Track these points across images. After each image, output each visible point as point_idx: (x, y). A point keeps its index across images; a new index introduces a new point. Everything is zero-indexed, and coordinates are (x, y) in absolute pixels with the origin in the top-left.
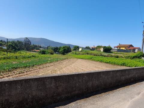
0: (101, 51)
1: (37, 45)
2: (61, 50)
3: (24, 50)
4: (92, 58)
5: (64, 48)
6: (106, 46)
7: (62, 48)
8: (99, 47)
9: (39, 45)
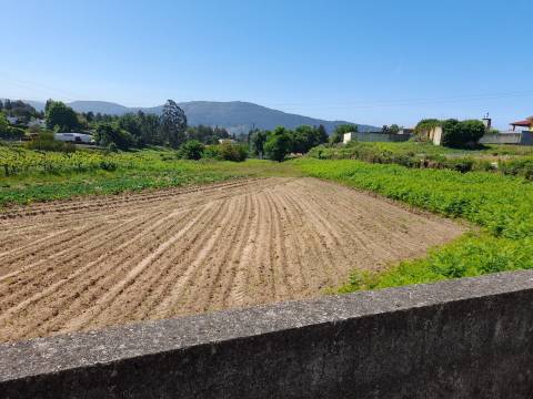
0: (431, 142)
1: (214, 128)
2: (271, 142)
3: (161, 144)
4: (351, 175)
5: (281, 132)
6: (460, 120)
7: (273, 133)
8: (427, 125)
9: (220, 127)
